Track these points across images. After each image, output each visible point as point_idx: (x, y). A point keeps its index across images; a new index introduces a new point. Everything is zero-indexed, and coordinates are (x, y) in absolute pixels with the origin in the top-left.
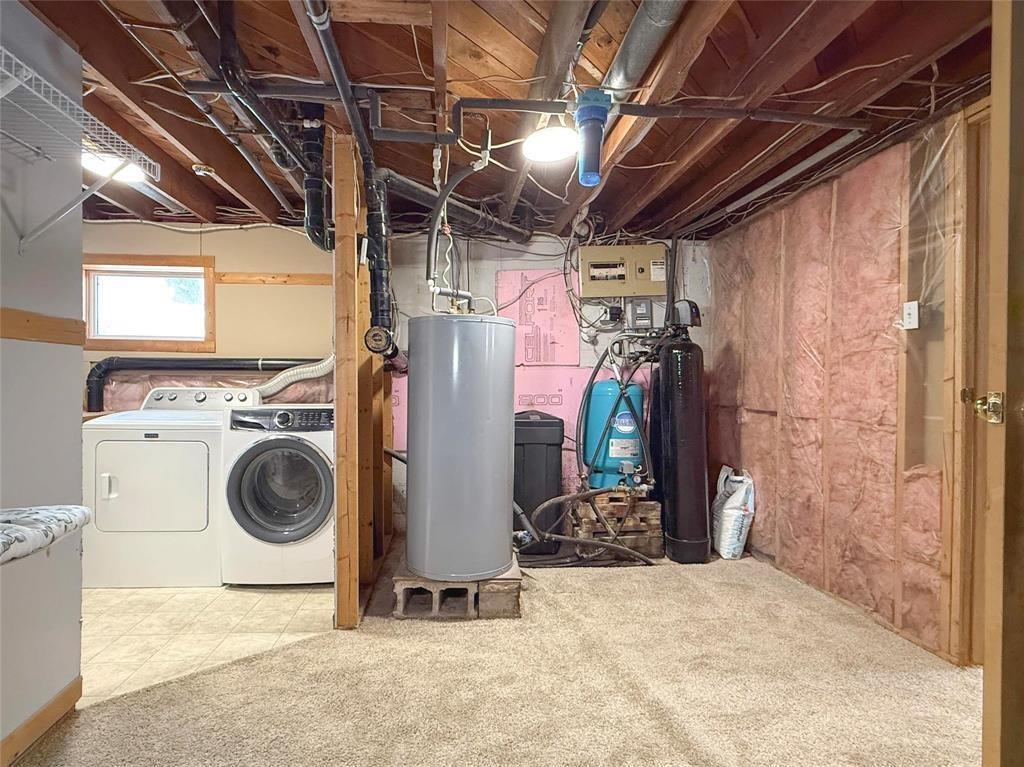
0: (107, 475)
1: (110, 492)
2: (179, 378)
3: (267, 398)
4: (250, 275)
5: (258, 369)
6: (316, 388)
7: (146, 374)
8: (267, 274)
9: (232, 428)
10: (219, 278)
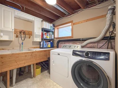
0: (53, 60)
1: (53, 64)
2: (68, 43)
3: (82, 47)
4: (79, 22)
5: (81, 41)
6: (94, 44)
7: (63, 42)
8: (82, 21)
9: (73, 55)
10: (74, 24)
